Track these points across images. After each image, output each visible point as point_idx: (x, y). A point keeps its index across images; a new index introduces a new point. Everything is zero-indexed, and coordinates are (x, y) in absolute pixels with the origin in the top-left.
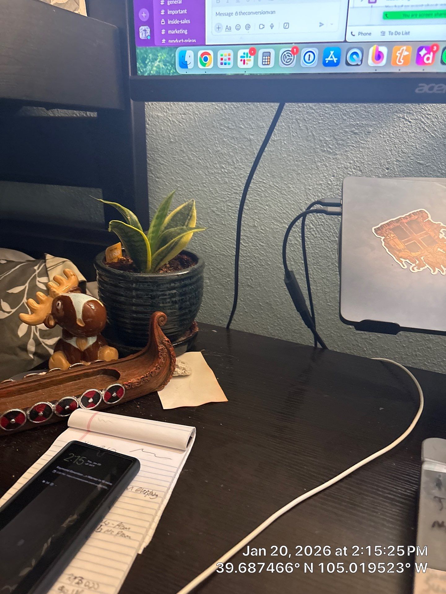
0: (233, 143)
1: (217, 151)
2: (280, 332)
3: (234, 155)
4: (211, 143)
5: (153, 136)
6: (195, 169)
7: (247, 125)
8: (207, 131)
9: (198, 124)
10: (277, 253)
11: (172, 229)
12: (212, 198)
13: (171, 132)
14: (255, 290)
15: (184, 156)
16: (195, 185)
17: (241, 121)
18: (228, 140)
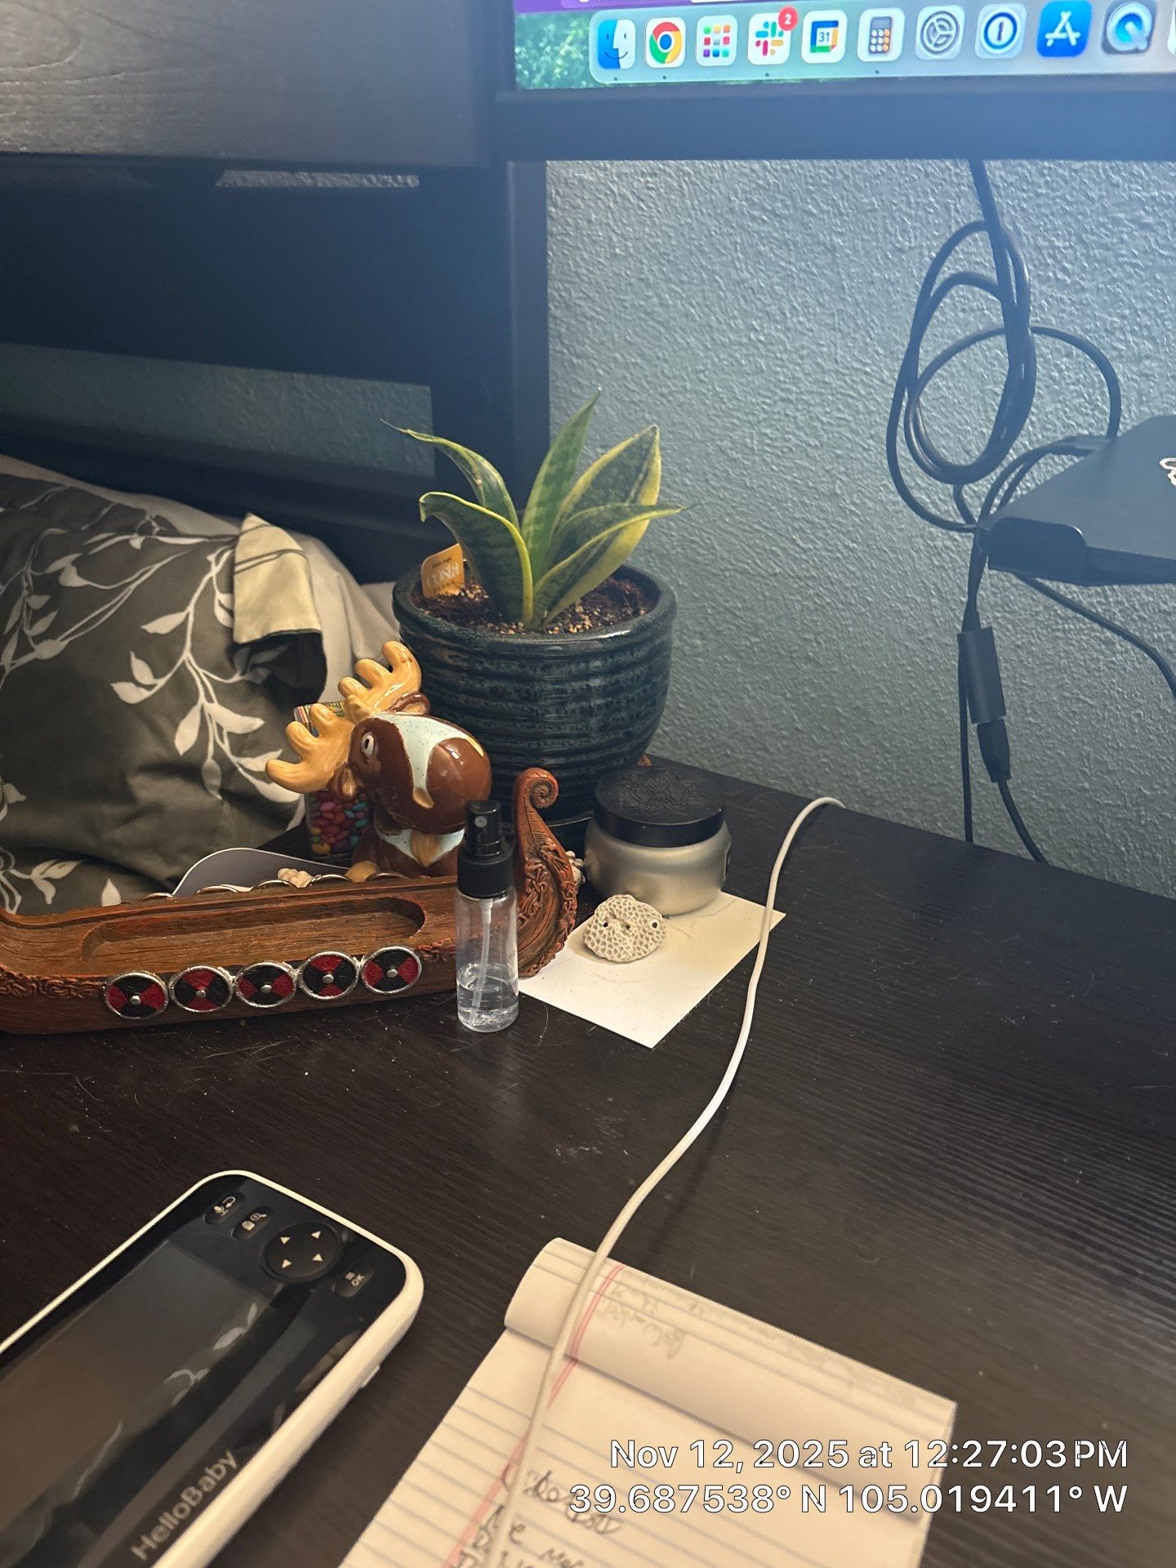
0: (783, 260)
1: (738, 283)
2: (889, 788)
3: (785, 294)
4: (725, 259)
5: (567, 239)
6: (676, 332)
7: (828, 205)
8: (712, 223)
9: (689, 202)
10: (894, 572)
11: (593, 511)
12: (721, 414)
13: (615, 228)
14: (825, 672)
15: (648, 297)
16: (675, 377)
17: (810, 192)
18: (772, 249)
